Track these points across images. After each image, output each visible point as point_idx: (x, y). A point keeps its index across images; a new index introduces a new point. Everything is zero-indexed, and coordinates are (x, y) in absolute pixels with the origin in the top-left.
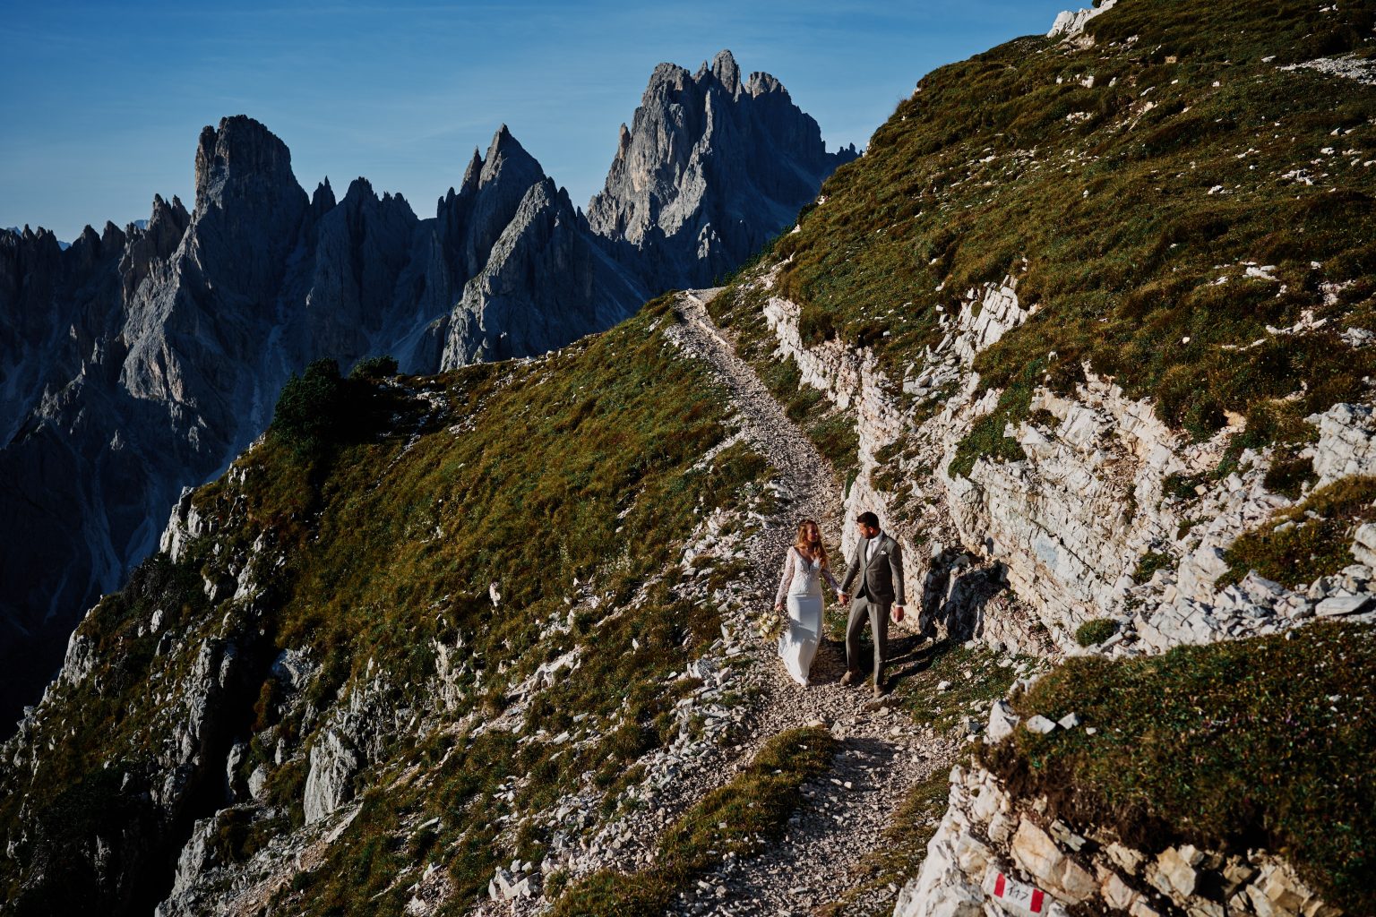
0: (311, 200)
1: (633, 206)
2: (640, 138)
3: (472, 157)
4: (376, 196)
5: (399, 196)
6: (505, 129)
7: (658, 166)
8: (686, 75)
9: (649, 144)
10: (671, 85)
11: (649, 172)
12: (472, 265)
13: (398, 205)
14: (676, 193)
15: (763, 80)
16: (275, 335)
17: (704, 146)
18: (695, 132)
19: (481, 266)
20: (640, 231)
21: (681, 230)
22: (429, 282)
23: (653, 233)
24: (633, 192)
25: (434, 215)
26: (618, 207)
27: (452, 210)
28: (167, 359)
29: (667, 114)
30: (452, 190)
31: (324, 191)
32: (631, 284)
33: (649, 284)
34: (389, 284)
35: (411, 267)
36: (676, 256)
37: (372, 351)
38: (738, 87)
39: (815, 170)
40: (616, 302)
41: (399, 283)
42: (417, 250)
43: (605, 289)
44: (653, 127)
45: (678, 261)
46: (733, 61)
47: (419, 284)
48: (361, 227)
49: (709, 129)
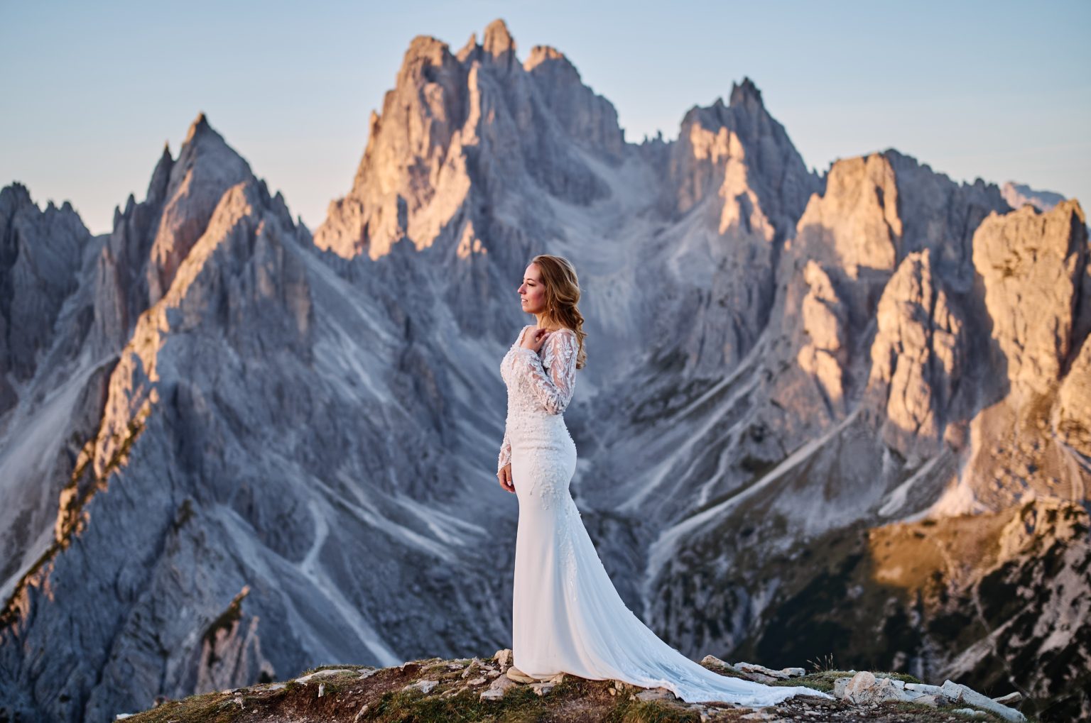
1: (380, 211)
2: (389, 125)
3: (159, 155)
4: (36, 206)
5: (67, 205)
6: (203, 119)
7: (411, 161)
8: (445, 49)
9: (401, 133)
10: (427, 62)
11: (400, 168)
12: (154, 290)
13: (66, 216)
14: (433, 192)
15: (547, 55)
17: (468, 135)
18: (457, 117)
19: (164, 291)
20: (387, 243)
21: (437, 240)
22: (98, 315)
23: (403, 245)
24: (380, 193)
25: (109, 229)
26: (362, 210)
27: (132, 222)
29: (422, 96)
30: (132, 197)
32: (365, 312)
33: (390, 309)
34: (47, 317)
35: (77, 295)
36: (430, 272)
37: (20, 406)
38: (515, 64)
39: (613, 161)
40: (344, 335)
41: (61, 315)
42: (87, 273)
43: (330, 319)
44: (404, 114)
45: (433, 279)
46: (508, 34)
47: (87, 317)
48: (12, 245)
49: (474, 115)
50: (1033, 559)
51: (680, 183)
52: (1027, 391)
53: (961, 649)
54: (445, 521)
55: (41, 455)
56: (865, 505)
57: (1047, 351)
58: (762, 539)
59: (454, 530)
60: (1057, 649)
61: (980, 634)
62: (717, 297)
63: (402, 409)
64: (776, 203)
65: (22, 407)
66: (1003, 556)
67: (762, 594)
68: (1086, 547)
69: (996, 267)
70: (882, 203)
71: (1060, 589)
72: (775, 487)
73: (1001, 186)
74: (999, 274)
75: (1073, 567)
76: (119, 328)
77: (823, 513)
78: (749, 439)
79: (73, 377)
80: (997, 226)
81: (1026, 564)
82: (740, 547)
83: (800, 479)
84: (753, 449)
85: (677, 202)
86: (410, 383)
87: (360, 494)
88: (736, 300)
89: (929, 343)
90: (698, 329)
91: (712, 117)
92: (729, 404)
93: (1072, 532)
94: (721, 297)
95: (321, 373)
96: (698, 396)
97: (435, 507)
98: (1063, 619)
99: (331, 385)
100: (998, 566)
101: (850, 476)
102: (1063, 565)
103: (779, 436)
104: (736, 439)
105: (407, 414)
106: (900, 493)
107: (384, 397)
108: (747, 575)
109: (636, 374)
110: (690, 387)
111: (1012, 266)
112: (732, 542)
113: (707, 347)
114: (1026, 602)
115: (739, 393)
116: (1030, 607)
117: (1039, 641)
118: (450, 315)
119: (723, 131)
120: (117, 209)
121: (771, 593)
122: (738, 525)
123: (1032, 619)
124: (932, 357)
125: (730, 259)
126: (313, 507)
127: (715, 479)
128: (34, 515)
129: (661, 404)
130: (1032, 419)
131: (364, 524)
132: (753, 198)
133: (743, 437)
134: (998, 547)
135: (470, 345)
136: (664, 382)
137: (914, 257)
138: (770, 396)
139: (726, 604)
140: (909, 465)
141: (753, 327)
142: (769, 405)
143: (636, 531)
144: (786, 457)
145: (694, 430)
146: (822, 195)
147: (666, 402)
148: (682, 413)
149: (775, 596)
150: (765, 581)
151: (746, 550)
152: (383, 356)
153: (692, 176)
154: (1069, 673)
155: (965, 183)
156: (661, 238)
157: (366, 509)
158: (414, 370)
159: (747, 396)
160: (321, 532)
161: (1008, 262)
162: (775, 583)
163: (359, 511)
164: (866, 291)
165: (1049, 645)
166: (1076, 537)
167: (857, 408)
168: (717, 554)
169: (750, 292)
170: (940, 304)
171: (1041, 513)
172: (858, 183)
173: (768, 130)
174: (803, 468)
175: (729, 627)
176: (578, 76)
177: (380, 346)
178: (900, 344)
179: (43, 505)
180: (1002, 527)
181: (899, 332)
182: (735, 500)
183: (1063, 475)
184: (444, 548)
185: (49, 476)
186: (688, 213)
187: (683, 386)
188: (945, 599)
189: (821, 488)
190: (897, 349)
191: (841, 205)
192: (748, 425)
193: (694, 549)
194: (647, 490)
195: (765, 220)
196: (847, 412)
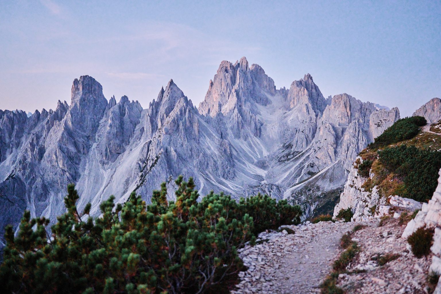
0: (108, 102)
1: (213, 106)
2: (216, 84)
3: (161, 89)
4: (130, 101)
5: (137, 102)
6: (172, 80)
7: (221, 93)
8: (231, 64)
9: (219, 86)
10: (226, 68)
11: (219, 95)
13: (137, 104)
14: (227, 102)
15: (256, 66)
16: (95, 145)
17: (236, 87)
18: (233, 82)
19: (162, 124)
20: (215, 113)
21: (228, 113)
22: (145, 129)
23: (219, 114)
24: (213, 101)
25: (148, 108)
26: (208, 106)
27: (154, 106)
28: (58, 153)
29: (225, 77)
30: (154, 100)
31: (113, 99)
32: (211, 131)
33: (217, 131)
34: (132, 130)
35: (139, 125)
36: (227, 122)
37: (126, 152)
38: (248, 68)
39: (272, 95)
40: (206, 136)
41: (135, 130)
42: (142, 119)
43: (203, 132)
44: (220, 81)
45: (227, 123)
46: (246, 60)
47: (142, 130)
48: (124, 111)
49: (238, 81)
51: (291, 101)
54: (232, 184)
55: (132, 164)
56: (340, 184)
58: (313, 192)
59: (234, 187)
62: (301, 130)
63: (221, 156)
64: (316, 106)
65: (127, 152)
67: (313, 205)
69: (375, 124)
70: (346, 107)
72: (317, 179)
73: (374, 104)
74: (376, 126)
76: (151, 133)
77: (329, 185)
78: (310, 167)
79: (139, 145)
80: (376, 113)
82: (307, 194)
83: (323, 177)
84: (311, 169)
85: (290, 105)
86: (223, 149)
87: (211, 177)
88: (306, 131)
89: (357, 143)
90: (296, 138)
91: (300, 83)
92: (304, 157)
94: (303, 130)
95: (201, 146)
96: (296, 155)
97: (229, 181)
99: (204, 149)
101: (336, 177)
103: (318, 166)
104: (306, 166)
105: (223, 157)
107: (217, 153)
108: (310, 201)
109: (279, 149)
110: (294, 153)
111: (380, 124)
112: (305, 192)
113: (298, 143)
115: (307, 155)
118: (232, 133)
119: (303, 88)
120: (151, 102)
121: (316, 205)
122: (307, 188)
124: (358, 147)
125: (305, 120)
126: (200, 179)
127: (300, 177)
128: (130, 178)
129: (286, 157)
131: (212, 184)
132: (310, 105)
133: (308, 166)
135: (236, 140)
136: (287, 152)
137: (354, 121)
138: (316, 156)
139: (304, 208)
141: (311, 138)
142: (315, 158)
143: (280, 189)
144: (320, 171)
145: (295, 164)
146: (330, 105)
147: (287, 157)
148: (292, 160)
149: (317, 206)
150: (314, 202)
151: (309, 194)
152: (216, 142)
153: (294, 99)
155: (364, 103)
156: (286, 115)
157: (213, 181)
158: (224, 146)
159: (309, 155)
160: (202, 186)
161: (378, 123)
162: (317, 203)
163: (211, 181)
164: (341, 129)
167: (338, 159)
168: (302, 195)
169: (310, 129)
170: (360, 133)
172: (340, 102)
173: (314, 87)
174: (324, 174)
175: (305, 213)
176: (264, 72)
177: (216, 140)
178: (350, 143)
179: (133, 177)
181: (350, 140)
182: (306, 182)
184: (232, 191)
185: (134, 169)
186: (293, 108)
187: (292, 153)
189: (329, 179)
190: (349, 145)
191: (335, 107)
192: (309, 163)
193: (295, 194)
194: (283, 179)
195: (313, 111)
196: (336, 161)
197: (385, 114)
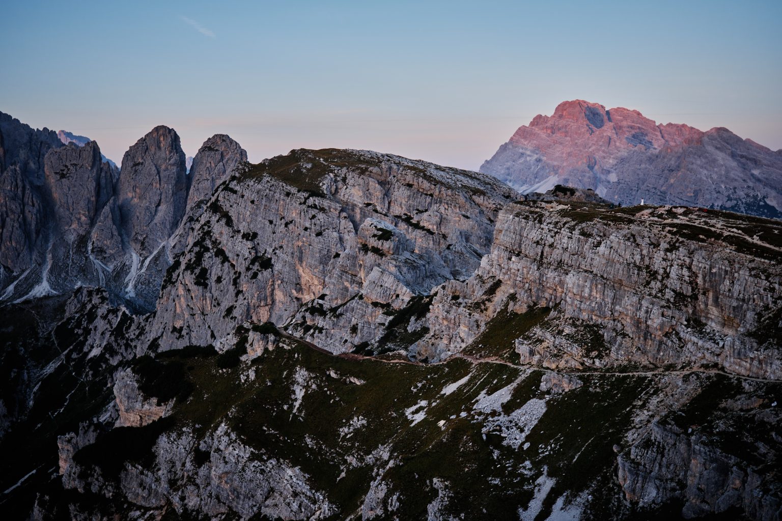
50: (82, 315)
52: (75, 234)
53: (47, 363)
57: (83, 215)
60: (95, 356)
61: (57, 354)
66: (67, 315)
68: (107, 307)
69: (56, 173)
71: (96, 328)
73: (57, 133)
74: (58, 177)
75: (101, 317)
80: (56, 152)
81: (79, 317)
89: (23, 212)
93: (100, 301)
98: (97, 342)
100: (65, 320)
102: (97, 316)
106: (11, 288)
111: (65, 172)
114: (79, 336)
116: (81, 338)
117: (87, 354)
123: (83, 343)
124: (24, 219)
130: (79, 246)
134: (64, 311)
137: (13, 167)
140: (15, 274)
154: (102, 367)
155: (37, 129)
161: (62, 170)
165: (92, 354)
166: (102, 303)
170: (27, 192)
171: (85, 292)
178: (6, 212)
180: (66, 301)
181: (6, 206)
183: (95, 274)
188: (37, 339)
197: (74, 154)
